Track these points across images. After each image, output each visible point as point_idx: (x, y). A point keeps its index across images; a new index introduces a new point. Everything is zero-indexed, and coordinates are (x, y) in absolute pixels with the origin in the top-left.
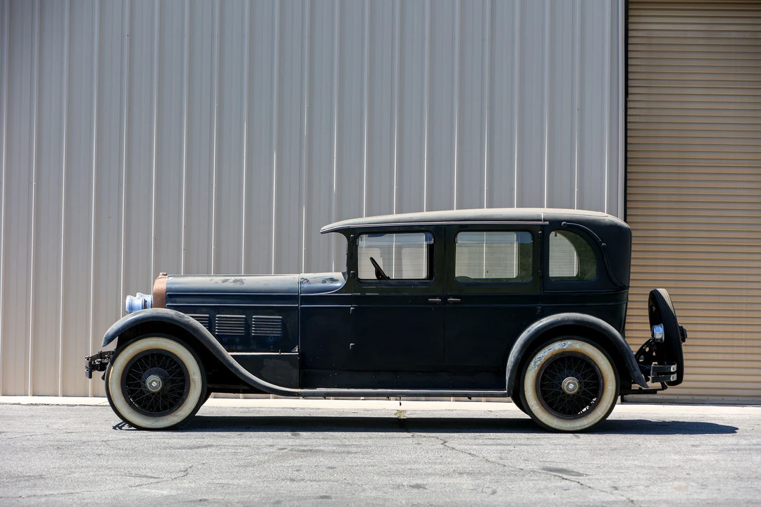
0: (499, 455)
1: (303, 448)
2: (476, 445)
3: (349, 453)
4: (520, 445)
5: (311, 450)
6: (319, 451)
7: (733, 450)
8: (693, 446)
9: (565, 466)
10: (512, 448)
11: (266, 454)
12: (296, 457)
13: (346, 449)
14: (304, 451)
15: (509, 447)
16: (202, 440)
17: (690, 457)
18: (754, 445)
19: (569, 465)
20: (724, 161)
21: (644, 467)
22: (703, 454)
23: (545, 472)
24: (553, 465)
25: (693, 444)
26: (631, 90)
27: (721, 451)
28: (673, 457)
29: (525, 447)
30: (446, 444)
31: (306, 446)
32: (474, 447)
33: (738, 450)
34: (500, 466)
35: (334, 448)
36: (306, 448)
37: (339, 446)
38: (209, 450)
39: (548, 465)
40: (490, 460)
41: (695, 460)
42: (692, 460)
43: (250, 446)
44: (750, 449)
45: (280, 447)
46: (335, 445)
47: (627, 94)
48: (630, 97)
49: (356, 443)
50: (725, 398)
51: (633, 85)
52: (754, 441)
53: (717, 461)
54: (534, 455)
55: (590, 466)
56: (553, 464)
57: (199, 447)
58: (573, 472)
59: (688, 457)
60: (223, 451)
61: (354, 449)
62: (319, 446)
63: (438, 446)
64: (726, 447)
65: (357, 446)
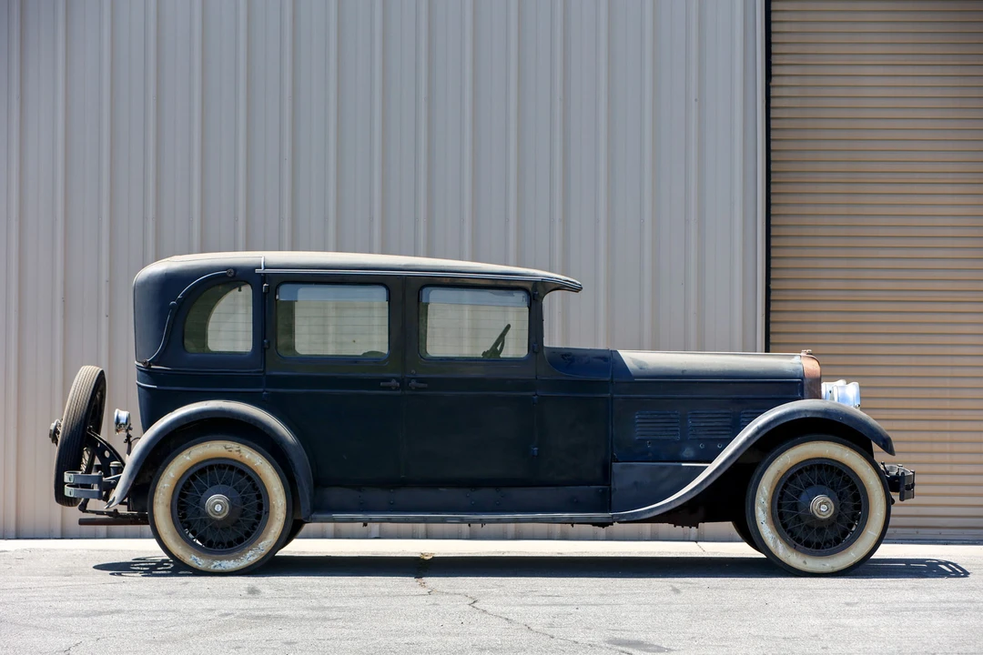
0: (550, 620)
1: (257, 613)
2: (521, 605)
3: (325, 619)
4: (587, 604)
5: (268, 616)
6: (281, 617)
7: (907, 609)
8: (848, 604)
9: (642, 637)
10: (572, 610)
11: (198, 623)
12: (242, 627)
13: (321, 614)
14: (258, 617)
15: (569, 609)
16: (109, 602)
17: (837, 621)
18: (941, 601)
19: (650, 636)
20: (918, 176)
21: (762, 637)
22: (860, 616)
23: (609, 646)
24: (625, 636)
25: (848, 601)
26: (775, 70)
27: (887, 613)
28: (812, 621)
29: (594, 609)
30: (475, 605)
31: (263, 609)
32: (518, 608)
33: (914, 610)
34: (545, 637)
35: (306, 612)
36: (262, 613)
37: (313, 609)
38: (116, 617)
39: (618, 635)
40: (534, 628)
41: (843, 626)
42: (839, 626)
43: (179, 611)
44: (933, 609)
45: (223, 612)
46: (307, 608)
47: (769, 76)
48: (775, 81)
49: (342, 605)
50: (921, 530)
51: (777, 62)
52: (943, 597)
53: (876, 627)
54: (603, 620)
55: (681, 636)
56: (626, 633)
57: (100, 614)
58: (653, 645)
59: (834, 620)
60: (137, 618)
61: (334, 614)
62: (284, 609)
63: (462, 608)
64: (896, 606)
65: (340, 609)
